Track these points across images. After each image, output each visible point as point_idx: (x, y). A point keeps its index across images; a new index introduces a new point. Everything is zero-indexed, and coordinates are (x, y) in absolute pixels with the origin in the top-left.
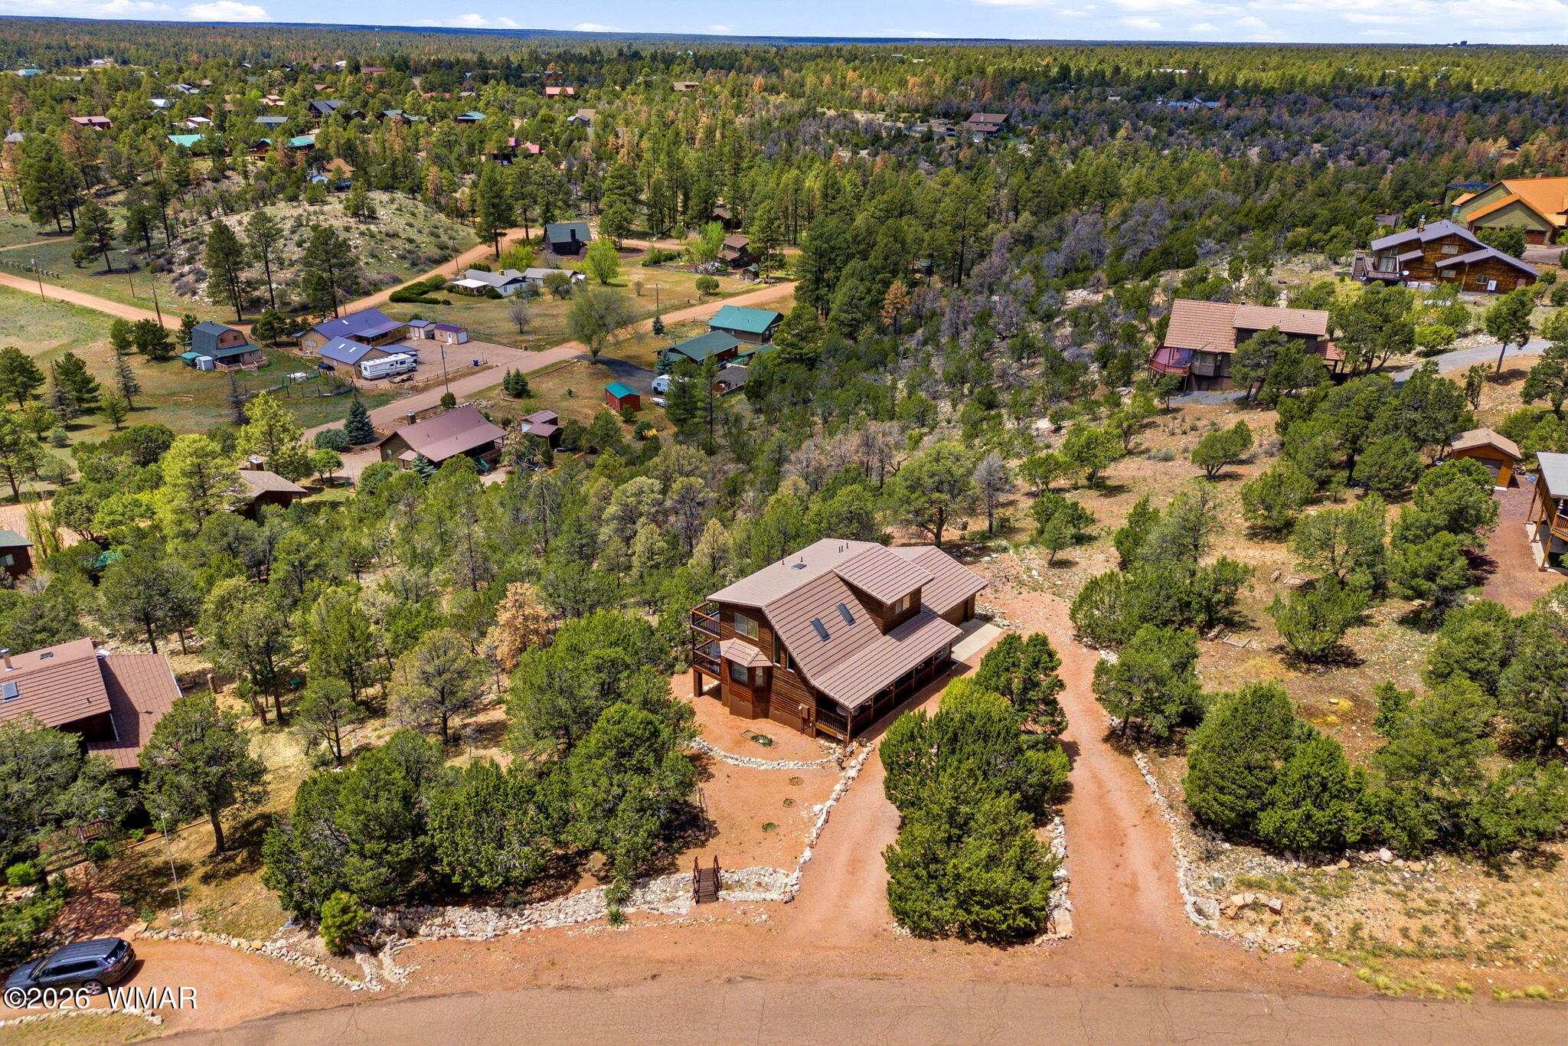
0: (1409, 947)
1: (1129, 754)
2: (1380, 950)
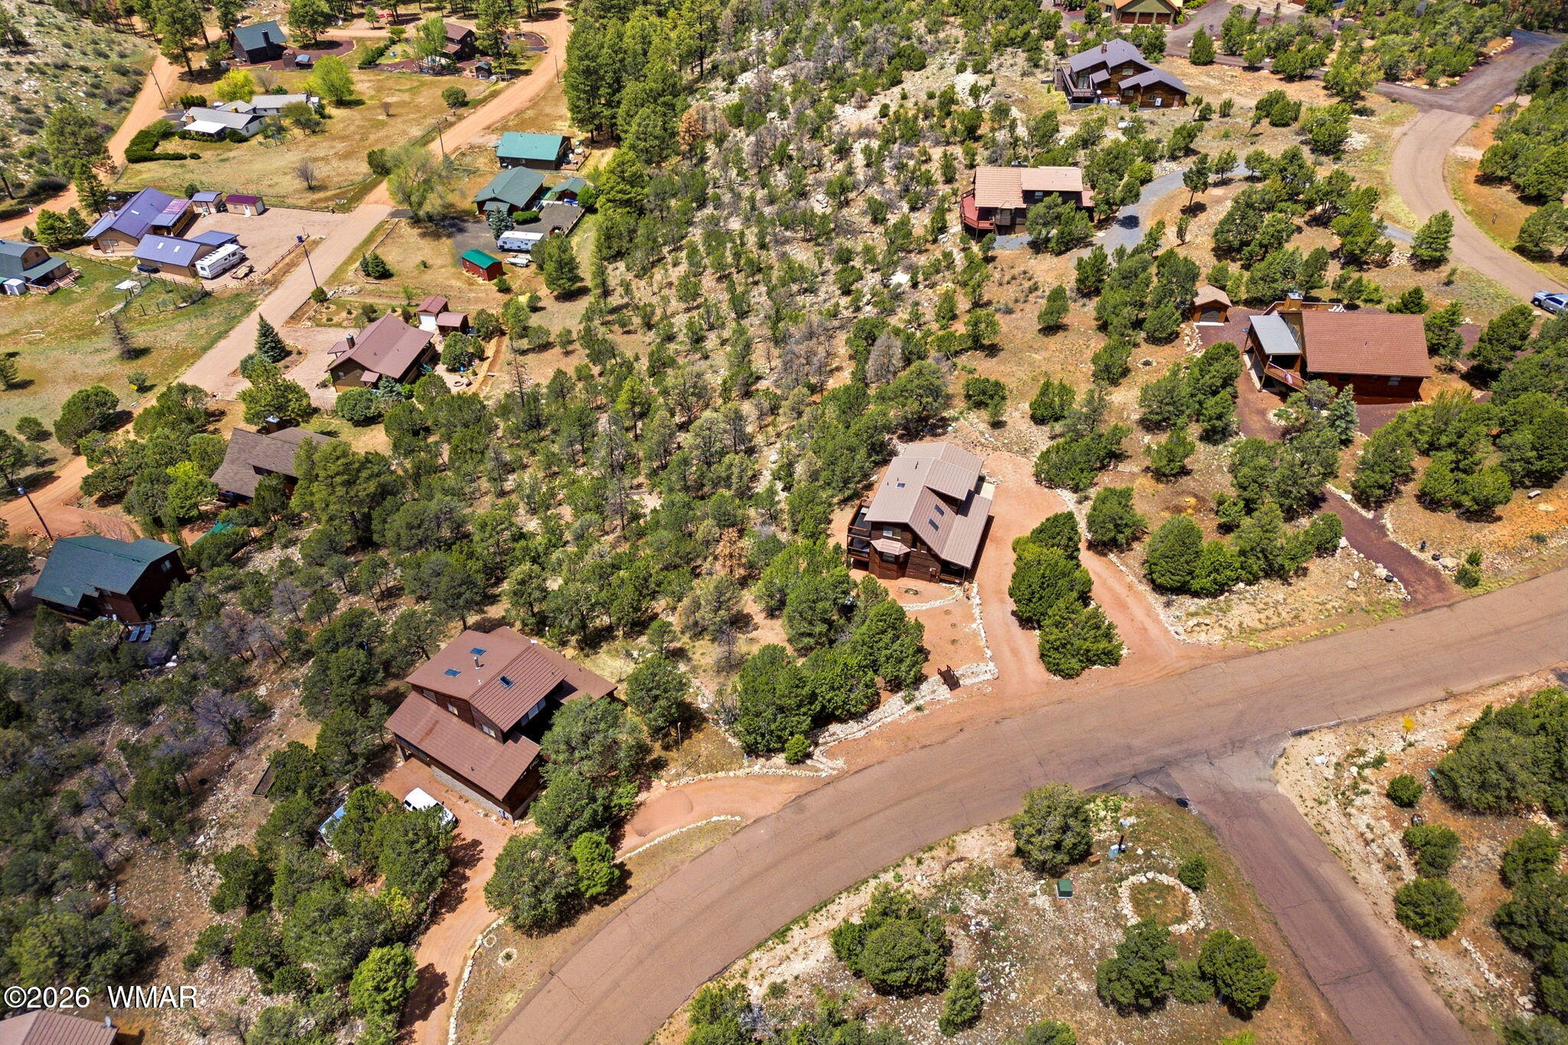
0: (1263, 627)
1: (1105, 555)
2: (1253, 631)
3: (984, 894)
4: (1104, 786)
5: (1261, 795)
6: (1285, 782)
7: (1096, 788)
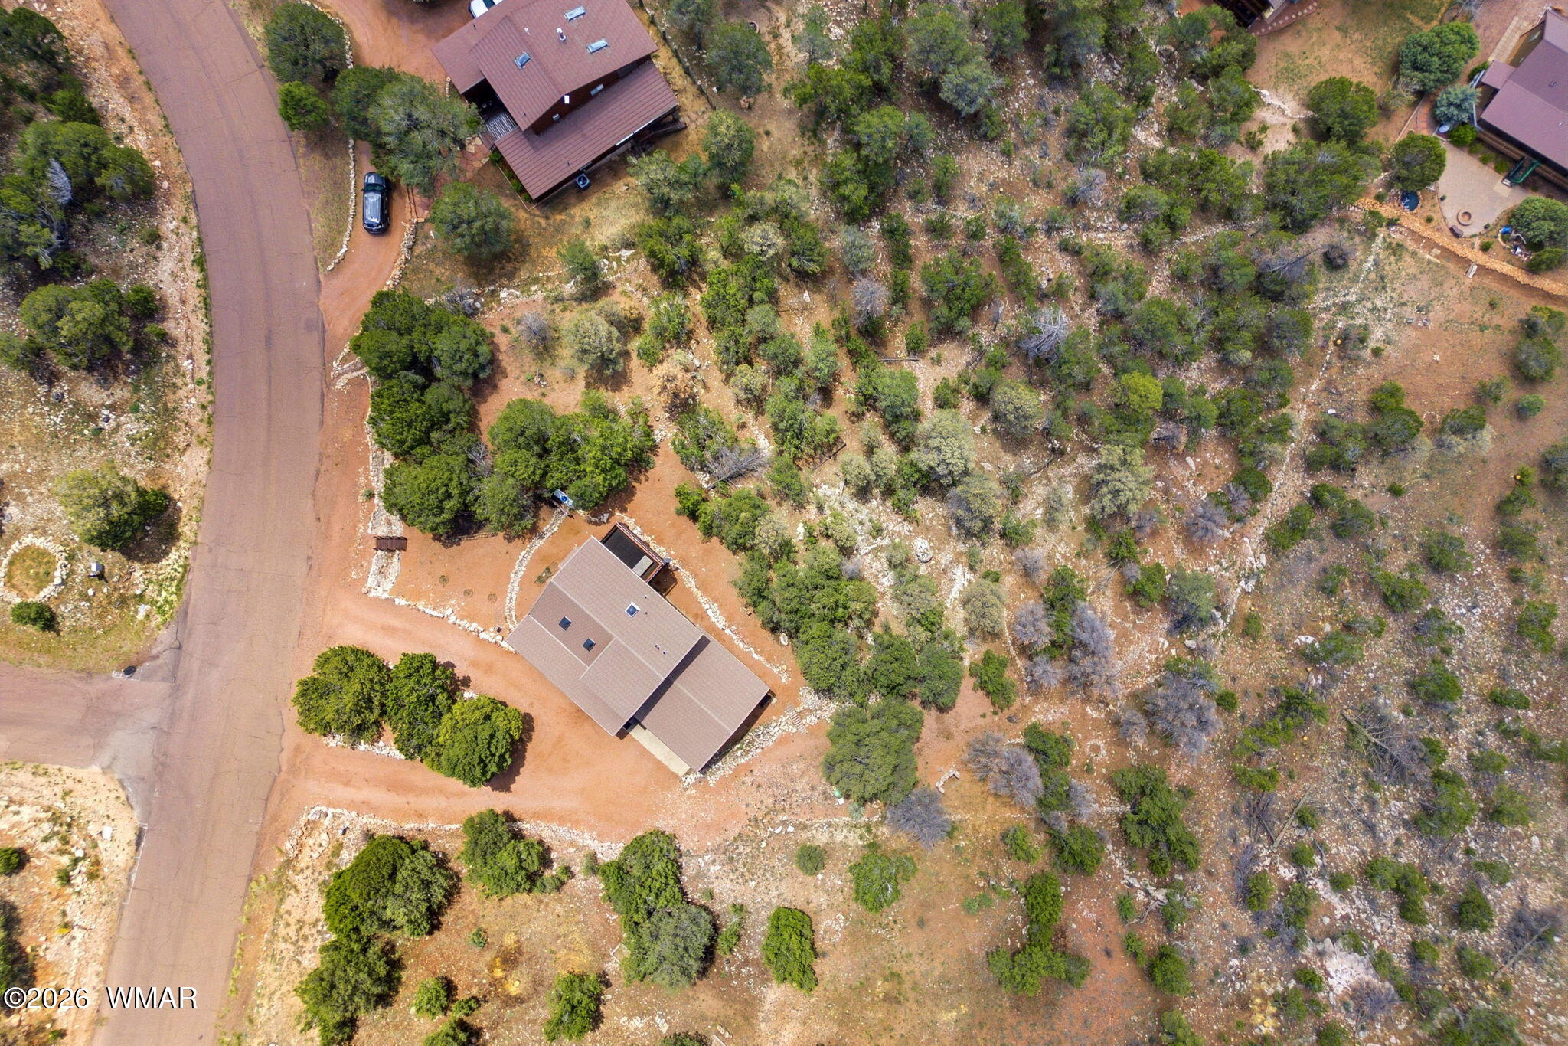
0: (281, 910)
3: (133, 440)
4: (186, 613)
5: (98, 747)
6: (101, 780)
7: (188, 603)
